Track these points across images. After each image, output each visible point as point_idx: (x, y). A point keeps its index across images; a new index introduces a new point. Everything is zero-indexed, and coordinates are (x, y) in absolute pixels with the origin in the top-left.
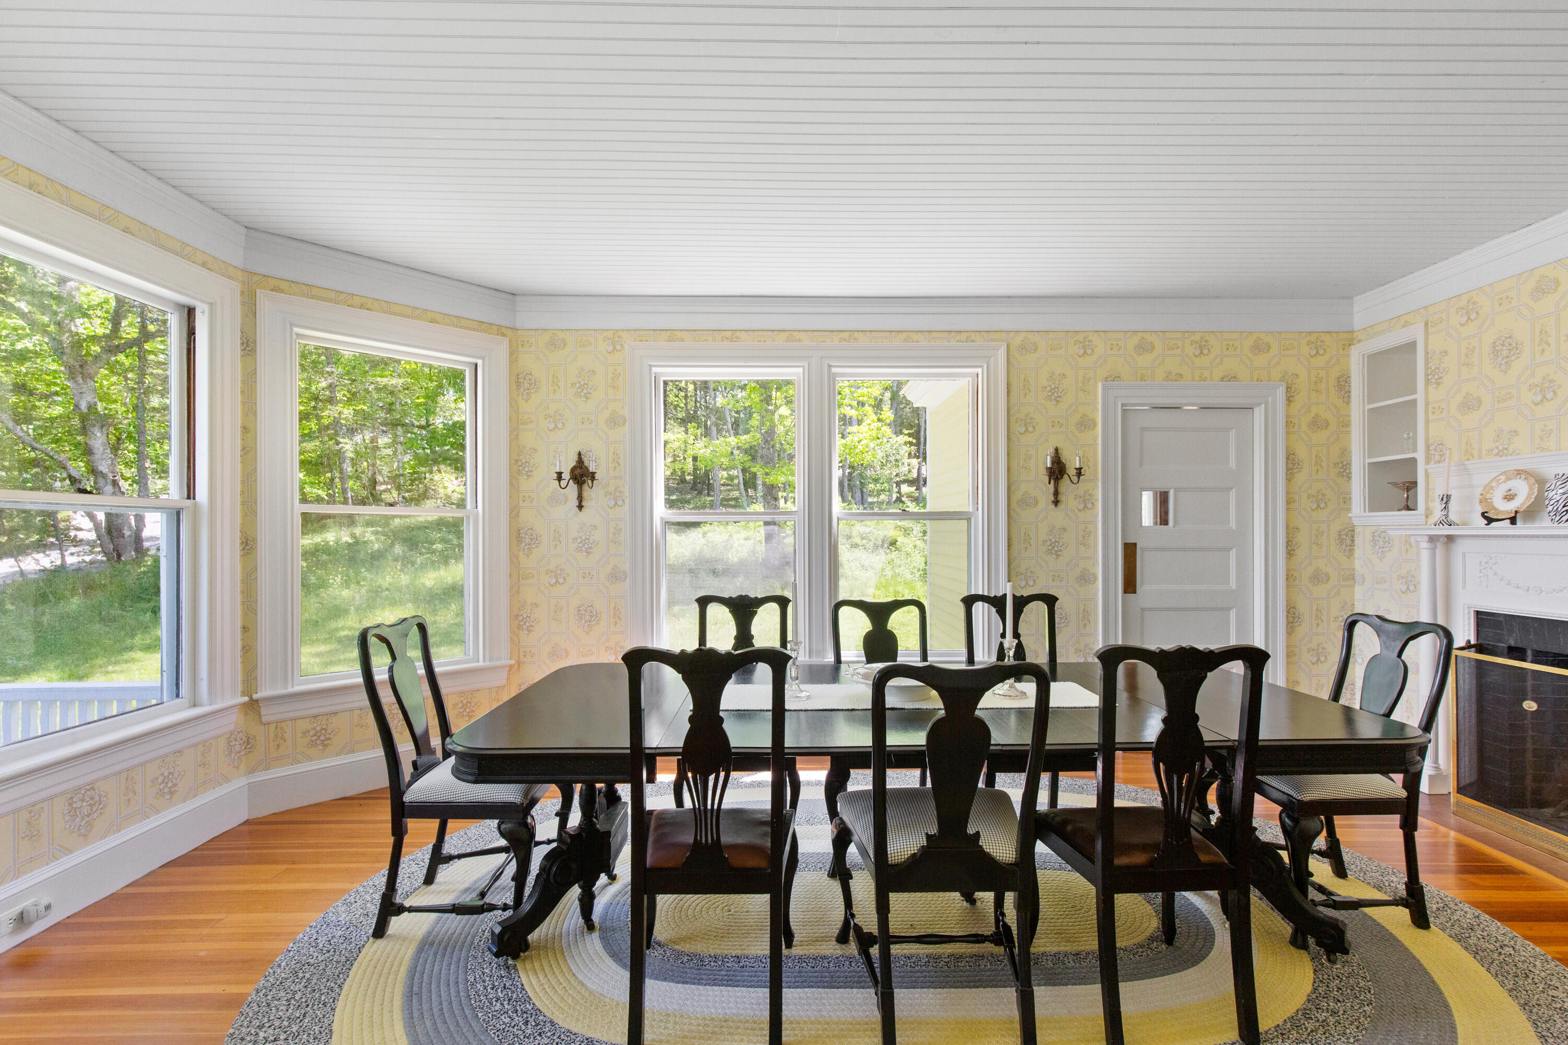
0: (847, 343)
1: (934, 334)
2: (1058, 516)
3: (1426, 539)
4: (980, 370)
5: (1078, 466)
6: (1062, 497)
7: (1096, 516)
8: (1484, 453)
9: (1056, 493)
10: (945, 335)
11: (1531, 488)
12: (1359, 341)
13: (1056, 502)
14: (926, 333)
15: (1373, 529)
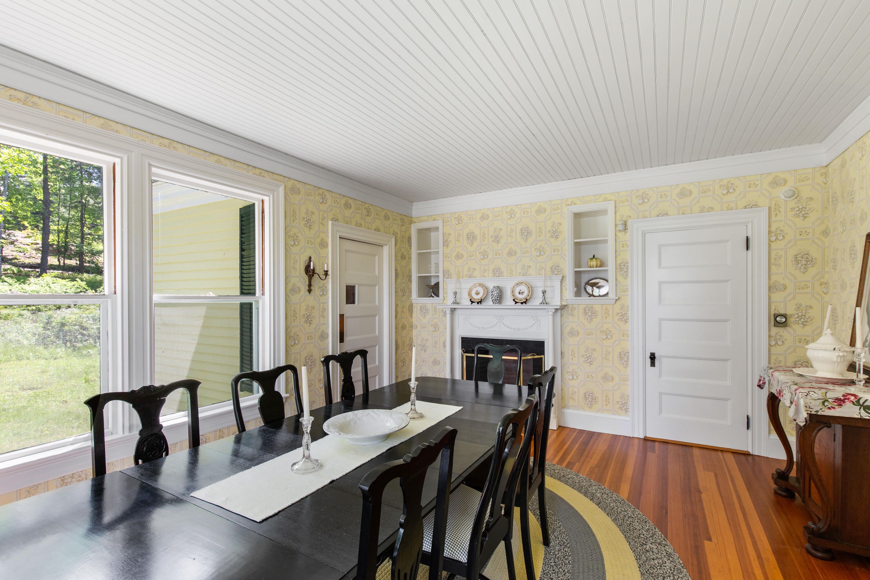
0: (166, 149)
1: (237, 164)
2: (310, 299)
3: (450, 310)
4: (266, 199)
5: (326, 269)
6: (312, 288)
7: (328, 299)
8: (464, 276)
9: (310, 285)
10: (246, 166)
11: (484, 291)
12: (415, 222)
13: (310, 291)
14: (232, 161)
15: (421, 304)
